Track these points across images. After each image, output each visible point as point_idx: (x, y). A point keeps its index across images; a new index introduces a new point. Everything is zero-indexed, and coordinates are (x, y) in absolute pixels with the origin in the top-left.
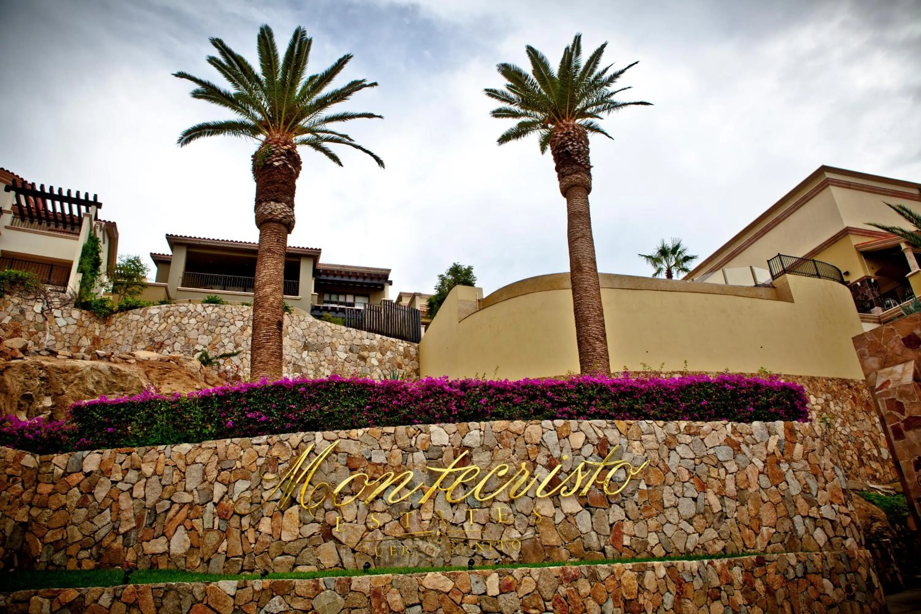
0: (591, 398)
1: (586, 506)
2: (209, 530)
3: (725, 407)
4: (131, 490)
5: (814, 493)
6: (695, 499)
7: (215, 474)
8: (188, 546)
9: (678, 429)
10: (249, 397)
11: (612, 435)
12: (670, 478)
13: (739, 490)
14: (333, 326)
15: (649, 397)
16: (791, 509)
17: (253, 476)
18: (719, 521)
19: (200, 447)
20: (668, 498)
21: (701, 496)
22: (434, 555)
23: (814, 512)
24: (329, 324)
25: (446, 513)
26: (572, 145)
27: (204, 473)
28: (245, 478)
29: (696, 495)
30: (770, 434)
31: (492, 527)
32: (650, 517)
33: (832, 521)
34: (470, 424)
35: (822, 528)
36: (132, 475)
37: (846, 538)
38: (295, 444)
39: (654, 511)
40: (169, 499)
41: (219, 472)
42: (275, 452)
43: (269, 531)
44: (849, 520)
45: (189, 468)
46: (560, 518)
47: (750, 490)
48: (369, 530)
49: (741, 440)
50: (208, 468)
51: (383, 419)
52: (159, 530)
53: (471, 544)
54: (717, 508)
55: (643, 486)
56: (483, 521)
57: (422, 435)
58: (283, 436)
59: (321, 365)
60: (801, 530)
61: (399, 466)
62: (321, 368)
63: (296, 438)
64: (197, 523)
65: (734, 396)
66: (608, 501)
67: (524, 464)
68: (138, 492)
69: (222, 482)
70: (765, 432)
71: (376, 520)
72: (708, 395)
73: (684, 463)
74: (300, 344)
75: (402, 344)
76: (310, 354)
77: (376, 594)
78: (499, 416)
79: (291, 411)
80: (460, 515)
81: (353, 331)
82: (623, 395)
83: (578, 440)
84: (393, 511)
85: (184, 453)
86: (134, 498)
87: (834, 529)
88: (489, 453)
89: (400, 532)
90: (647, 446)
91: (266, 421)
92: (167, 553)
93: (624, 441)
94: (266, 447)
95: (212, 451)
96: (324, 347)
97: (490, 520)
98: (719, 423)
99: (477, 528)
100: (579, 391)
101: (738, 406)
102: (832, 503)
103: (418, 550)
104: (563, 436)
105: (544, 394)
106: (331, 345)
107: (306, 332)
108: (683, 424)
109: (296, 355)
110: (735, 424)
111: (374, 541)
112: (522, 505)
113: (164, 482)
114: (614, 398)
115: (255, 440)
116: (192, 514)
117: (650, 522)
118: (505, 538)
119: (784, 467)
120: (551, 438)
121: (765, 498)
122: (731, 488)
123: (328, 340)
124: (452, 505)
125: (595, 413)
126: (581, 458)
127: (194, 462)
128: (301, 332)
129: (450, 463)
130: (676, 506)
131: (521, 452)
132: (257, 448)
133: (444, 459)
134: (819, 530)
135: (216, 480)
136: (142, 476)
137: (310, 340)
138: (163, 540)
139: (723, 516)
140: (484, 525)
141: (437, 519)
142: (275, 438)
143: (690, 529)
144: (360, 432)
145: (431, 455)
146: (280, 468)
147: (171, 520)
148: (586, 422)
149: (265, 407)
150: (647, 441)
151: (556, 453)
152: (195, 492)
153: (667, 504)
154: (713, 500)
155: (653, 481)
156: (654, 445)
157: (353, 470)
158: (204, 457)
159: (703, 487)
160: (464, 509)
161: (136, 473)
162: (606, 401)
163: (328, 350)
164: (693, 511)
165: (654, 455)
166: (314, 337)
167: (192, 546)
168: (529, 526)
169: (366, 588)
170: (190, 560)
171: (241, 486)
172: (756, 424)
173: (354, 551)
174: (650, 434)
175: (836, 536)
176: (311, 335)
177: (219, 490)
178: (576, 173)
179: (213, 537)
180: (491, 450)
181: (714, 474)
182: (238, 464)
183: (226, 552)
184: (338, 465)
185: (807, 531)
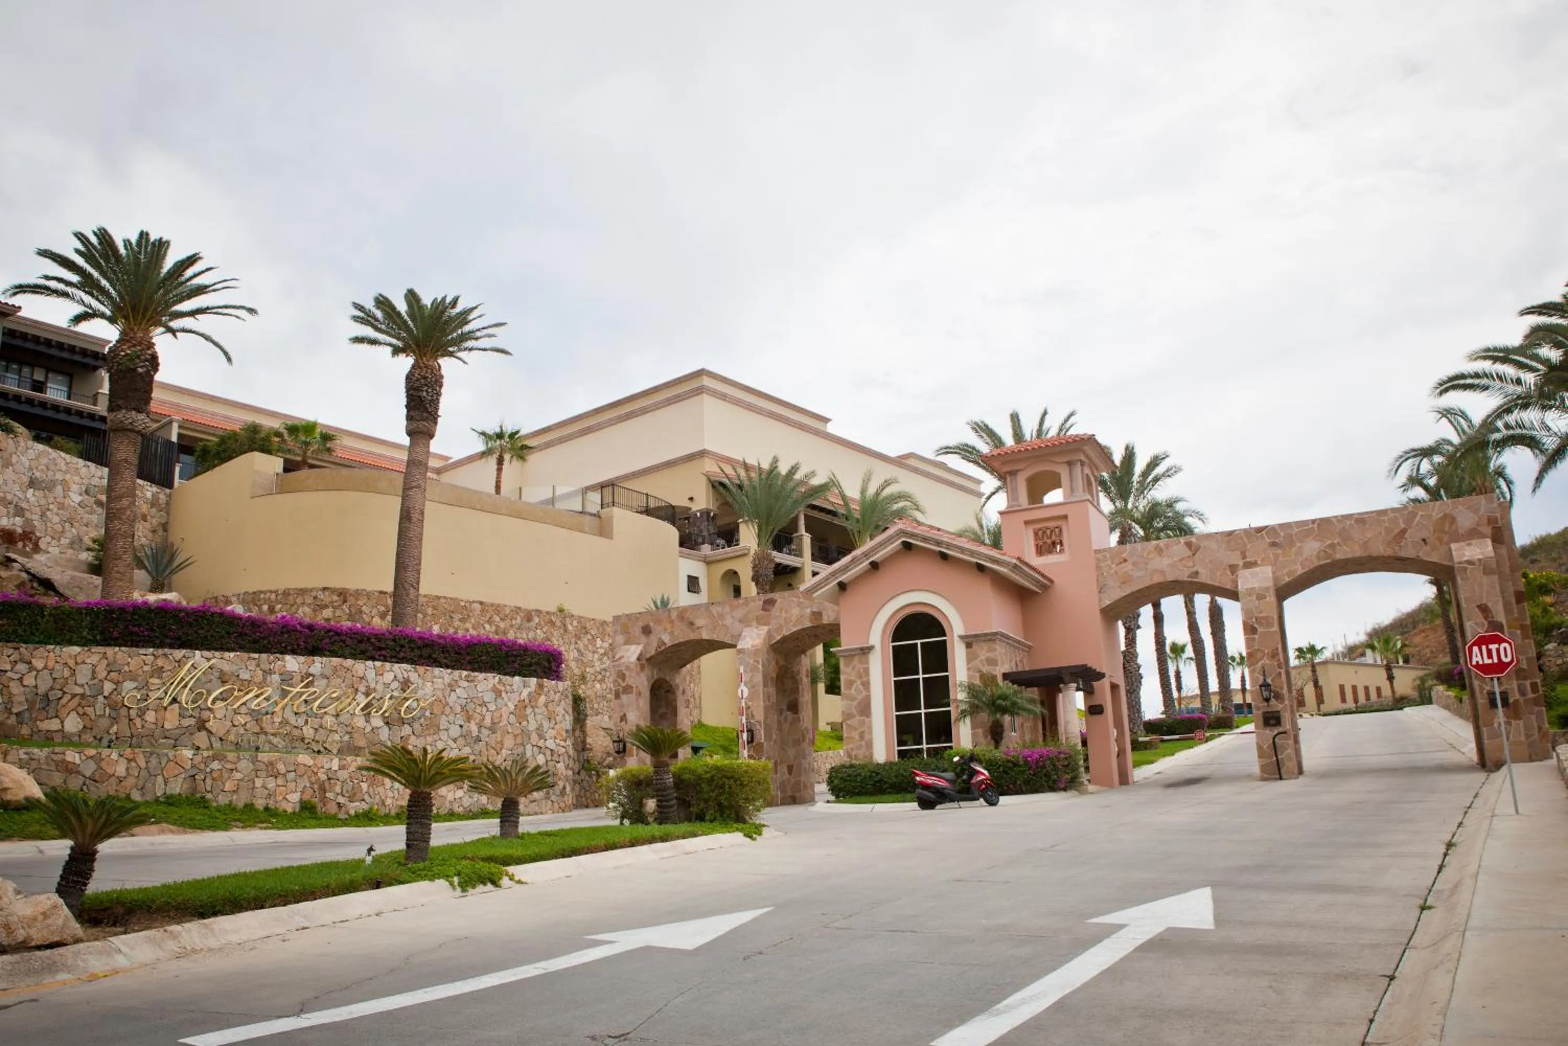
0: (402, 646)
1: (387, 723)
2: (100, 716)
3: (498, 662)
4: (21, 679)
5: (545, 730)
6: (461, 726)
7: (105, 674)
8: (81, 727)
9: (460, 676)
10: (134, 614)
11: (413, 676)
12: (448, 710)
13: (493, 723)
14: (68, 457)
15: (444, 650)
16: (526, 739)
17: (140, 679)
18: (475, 742)
19: (89, 650)
20: (443, 724)
21: (466, 725)
22: (280, 746)
23: (541, 743)
24: (63, 454)
25: (292, 719)
26: (427, 391)
27: (94, 672)
28: (133, 679)
29: (462, 723)
30: (524, 686)
31: (321, 731)
32: (429, 735)
33: (552, 750)
34: (315, 658)
35: (544, 754)
36: (21, 667)
37: (559, 762)
38: (177, 659)
39: (432, 731)
40: (61, 690)
41: (109, 673)
42: (160, 662)
43: (154, 721)
44: (564, 750)
45: (78, 667)
46: (368, 729)
47: (501, 724)
48: (234, 726)
49: (503, 689)
50: (98, 669)
51: (248, 646)
52: (52, 713)
53: (306, 741)
54: (475, 733)
55: (428, 714)
56: (316, 727)
57: (279, 662)
58: (167, 650)
59: (49, 510)
60: (529, 754)
61: (260, 683)
62: (48, 513)
63: (179, 654)
64: (90, 710)
65: (507, 655)
66: (402, 722)
67: (350, 690)
68: (29, 680)
69: (111, 681)
70: (522, 685)
71: (241, 719)
72: (488, 653)
73: (459, 701)
74: (26, 480)
75: (150, 489)
76: (36, 493)
77: (271, 763)
78: (334, 654)
79: (171, 630)
80: (301, 721)
81: (92, 466)
82: (426, 646)
83: (388, 677)
84: (254, 714)
85: (74, 653)
86: (25, 686)
87: (552, 755)
88: (326, 681)
89: (257, 729)
90: (436, 686)
91: (148, 636)
92: (62, 731)
93: (420, 681)
94: (152, 658)
95: (101, 656)
96: (54, 486)
97: (321, 727)
98: (490, 675)
99: (312, 731)
100: (394, 640)
101: (508, 663)
102: (555, 738)
103: (270, 743)
104: (379, 674)
105: (369, 639)
106: (64, 483)
107: (34, 464)
108: (465, 673)
109: (19, 494)
110: (501, 677)
111: (237, 734)
112: (344, 718)
113: (54, 676)
114: (419, 648)
115: (142, 651)
116: (83, 703)
117: (428, 738)
118: (330, 739)
119: (529, 710)
120: (371, 674)
121: (510, 731)
122: (488, 721)
123: (59, 476)
124: (296, 714)
125: (404, 658)
126: (389, 690)
127: (84, 662)
128: (27, 464)
129: (298, 685)
130: (447, 730)
131: (348, 682)
132: (144, 657)
133: (294, 681)
134: (541, 755)
135: (106, 679)
136: (31, 668)
137: (38, 474)
138: (57, 721)
139: (478, 739)
140: (316, 730)
141: (285, 722)
142: (160, 651)
143: (454, 746)
144: (232, 655)
145: (283, 677)
146: (164, 675)
147: (63, 706)
148: (396, 665)
149: (148, 624)
150: (437, 683)
151: (372, 685)
152: (86, 686)
153: (441, 728)
154: (474, 728)
155: (435, 712)
156: (441, 687)
157: (224, 682)
158: (94, 659)
159: (469, 719)
160: (304, 717)
161: (26, 666)
162: (412, 649)
163: (59, 489)
164: (458, 734)
165: (439, 694)
166: (43, 470)
167: (84, 727)
168: (347, 733)
169: (266, 760)
170: (83, 737)
171: (128, 685)
172: (517, 678)
173: (221, 739)
174: (440, 678)
175: (552, 760)
176: (40, 468)
177: (108, 687)
178: (424, 420)
179: (105, 722)
180: (328, 678)
181: (478, 710)
182: (126, 668)
183: (116, 733)
184: (213, 677)
185: (533, 755)
